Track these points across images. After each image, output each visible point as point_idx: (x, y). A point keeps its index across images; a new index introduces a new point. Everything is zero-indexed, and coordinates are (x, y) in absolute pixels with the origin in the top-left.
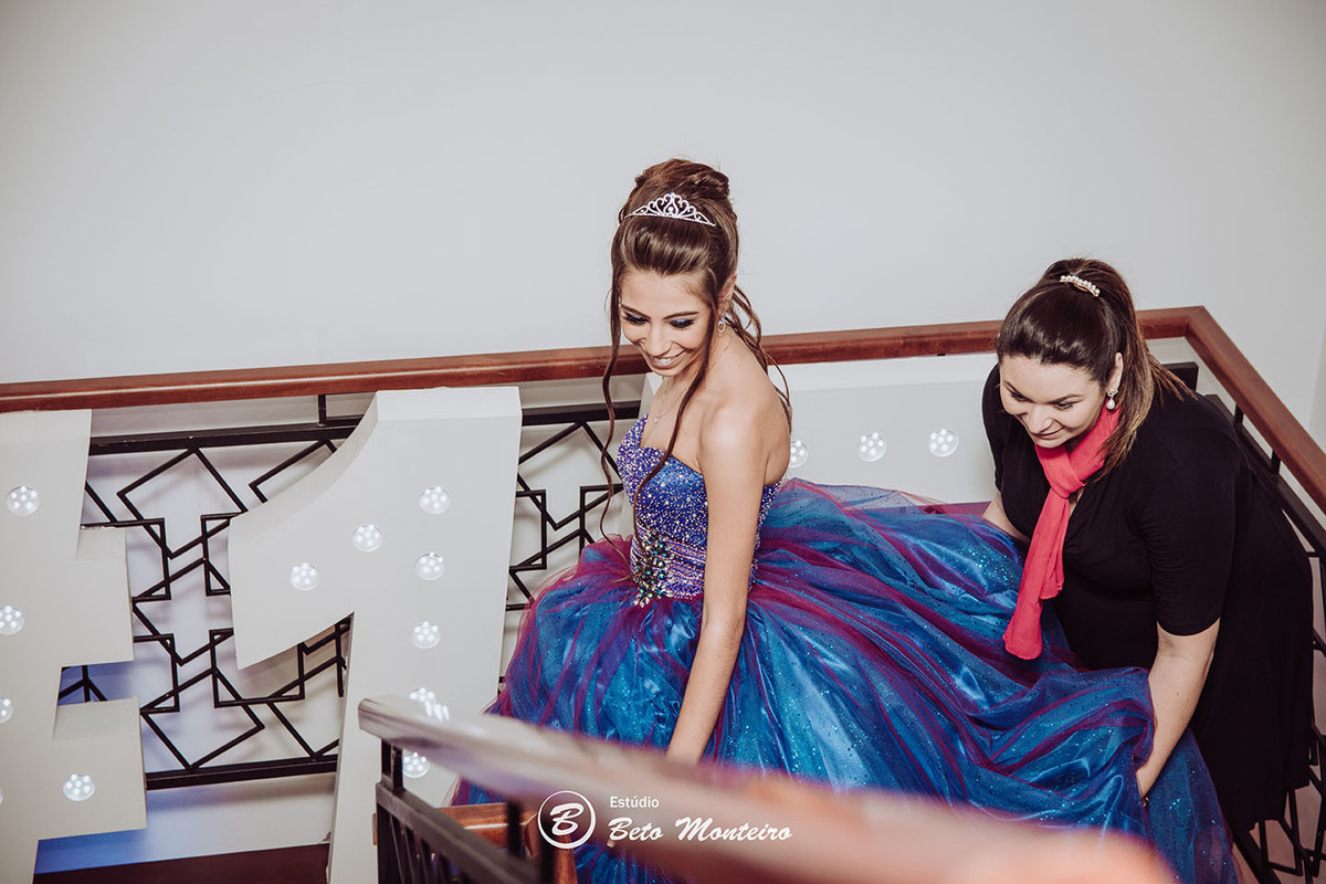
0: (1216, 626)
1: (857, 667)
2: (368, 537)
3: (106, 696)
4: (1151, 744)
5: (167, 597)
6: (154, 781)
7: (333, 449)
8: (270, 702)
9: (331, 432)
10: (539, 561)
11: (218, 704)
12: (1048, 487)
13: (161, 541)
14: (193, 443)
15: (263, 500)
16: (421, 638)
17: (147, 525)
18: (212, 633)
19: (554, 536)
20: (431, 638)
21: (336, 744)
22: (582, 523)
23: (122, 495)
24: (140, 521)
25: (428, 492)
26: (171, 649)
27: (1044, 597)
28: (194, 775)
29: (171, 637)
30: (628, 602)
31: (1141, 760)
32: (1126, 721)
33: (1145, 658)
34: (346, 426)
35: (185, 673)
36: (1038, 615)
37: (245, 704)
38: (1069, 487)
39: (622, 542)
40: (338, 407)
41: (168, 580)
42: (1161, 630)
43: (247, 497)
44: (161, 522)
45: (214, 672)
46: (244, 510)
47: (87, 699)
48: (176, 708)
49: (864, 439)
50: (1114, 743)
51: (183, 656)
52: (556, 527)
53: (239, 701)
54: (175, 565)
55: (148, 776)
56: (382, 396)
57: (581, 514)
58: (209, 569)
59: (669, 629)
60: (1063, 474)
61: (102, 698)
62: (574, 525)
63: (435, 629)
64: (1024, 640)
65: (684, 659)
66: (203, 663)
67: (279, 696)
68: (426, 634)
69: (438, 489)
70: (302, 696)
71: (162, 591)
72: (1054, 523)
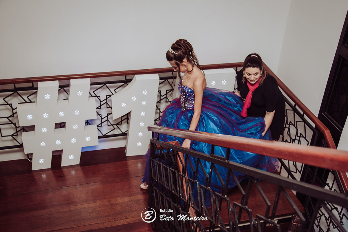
0: (274, 111)
1: (218, 118)
2: (134, 98)
3: (90, 124)
4: (265, 129)
5: (100, 108)
6: (99, 137)
7: (127, 85)
8: (116, 125)
9: (127, 81)
10: (159, 102)
11: (108, 125)
12: (249, 90)
13: (100, 100)
14: (105, 83)
15: (116, 93)
16: (142, 114)
17: (97, 97)
18: (108, 114)
19: (162, 98)
20: (144, 114)
21: (127, 131)
22: (166, 96)
23: (93, 92)
24: (96, 96)
25: (144, 91)
26: (101, 117)
27: (248, 107)
28: (104, 136)
29: (101, 115)
30: (181, 110)
31: (263, 132)
32: (261, 125)
33: (264, 116)
34: (130, 80)
35: (103, 120)
36: (246, 110)
37: (112, 125)
38: (253, 90)
39: (179, 99)
40: (128, 77)
41: (101, 106)
42: (266, 111)
43: (113, 92)
44: (100, 96)
45: (108, 120)
46: (113, 94)
47: (88, 125)
48: (102, 126)
49: (212, 82)
50: (259, 129)
51: (103, 118)
52: (162, 96)
53: (111, 125)
54: (102, 103)
55: (99, 136)
56: (136, 76)
57: (166, 94)
58: (107, 104)
59: (188, 114)
60: (252, 88)
61: (90, 125)
62: (165, 96)
63: (144, 113)
64: (244, 114)
65: (191, 118)
66: (106, 119)
67: (118, 124)
68: (143, 114)
69: (145, 91)
70: (121, 124)
71: (100, 107)
72: (250, 96)
